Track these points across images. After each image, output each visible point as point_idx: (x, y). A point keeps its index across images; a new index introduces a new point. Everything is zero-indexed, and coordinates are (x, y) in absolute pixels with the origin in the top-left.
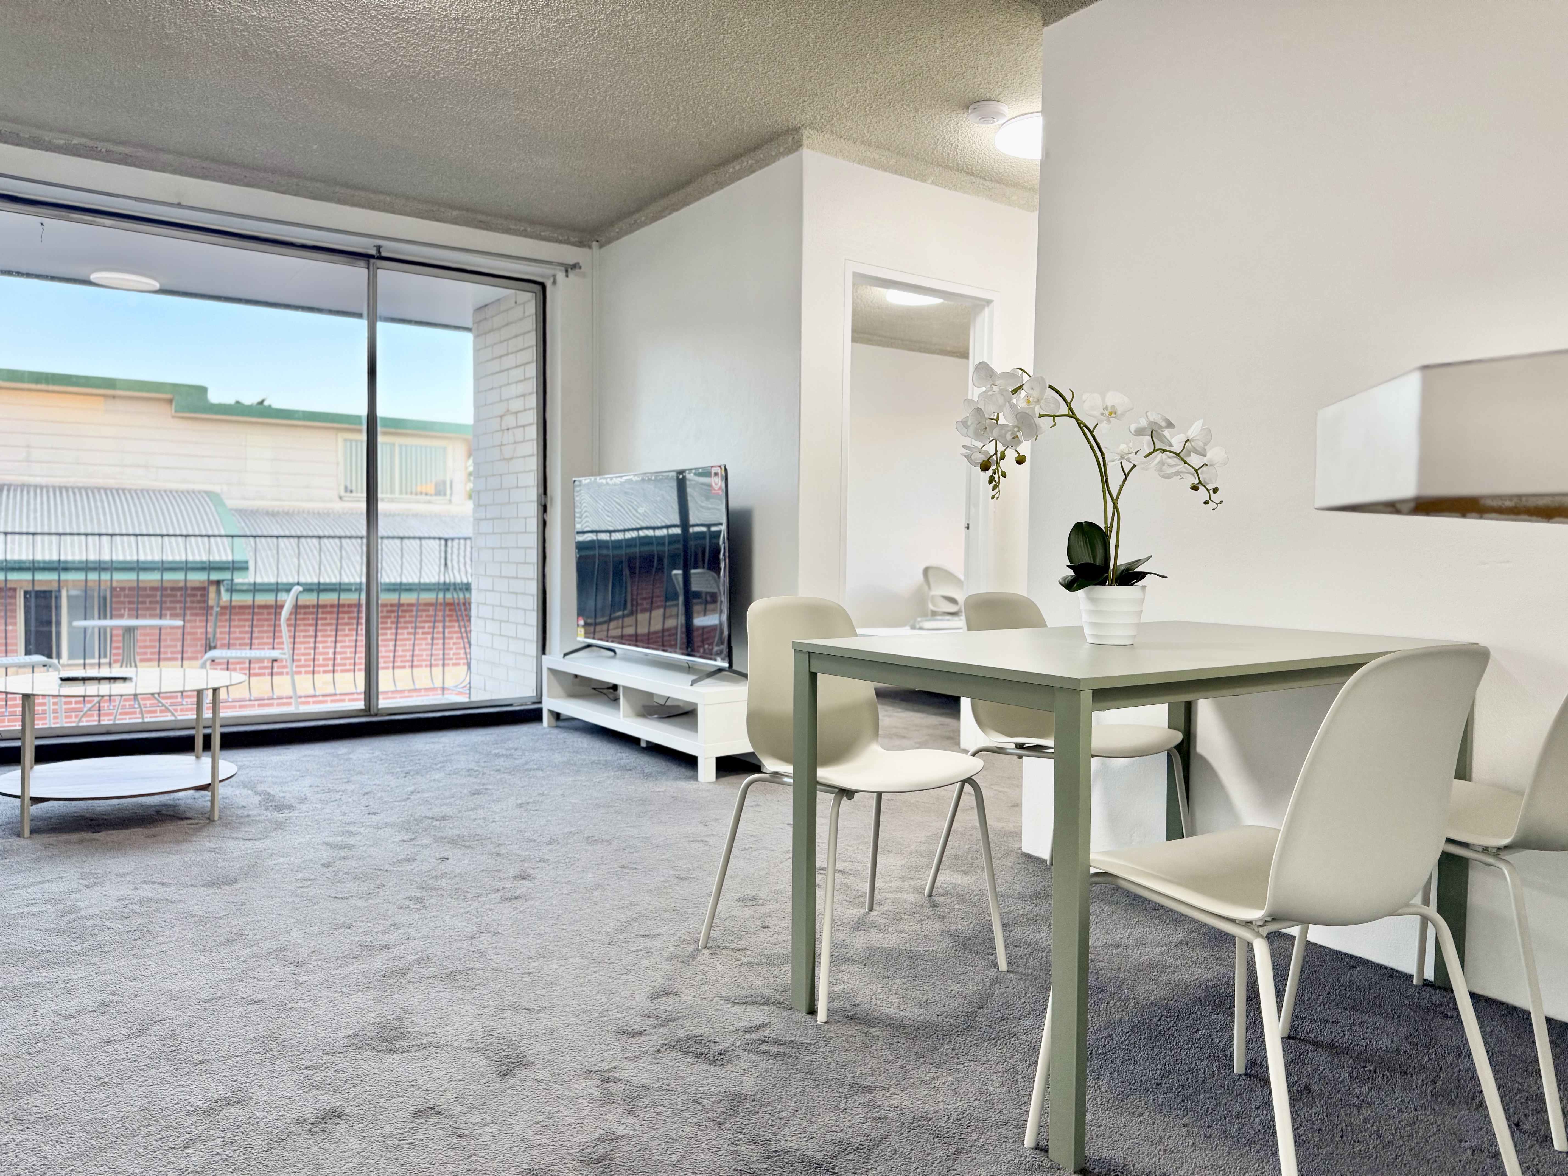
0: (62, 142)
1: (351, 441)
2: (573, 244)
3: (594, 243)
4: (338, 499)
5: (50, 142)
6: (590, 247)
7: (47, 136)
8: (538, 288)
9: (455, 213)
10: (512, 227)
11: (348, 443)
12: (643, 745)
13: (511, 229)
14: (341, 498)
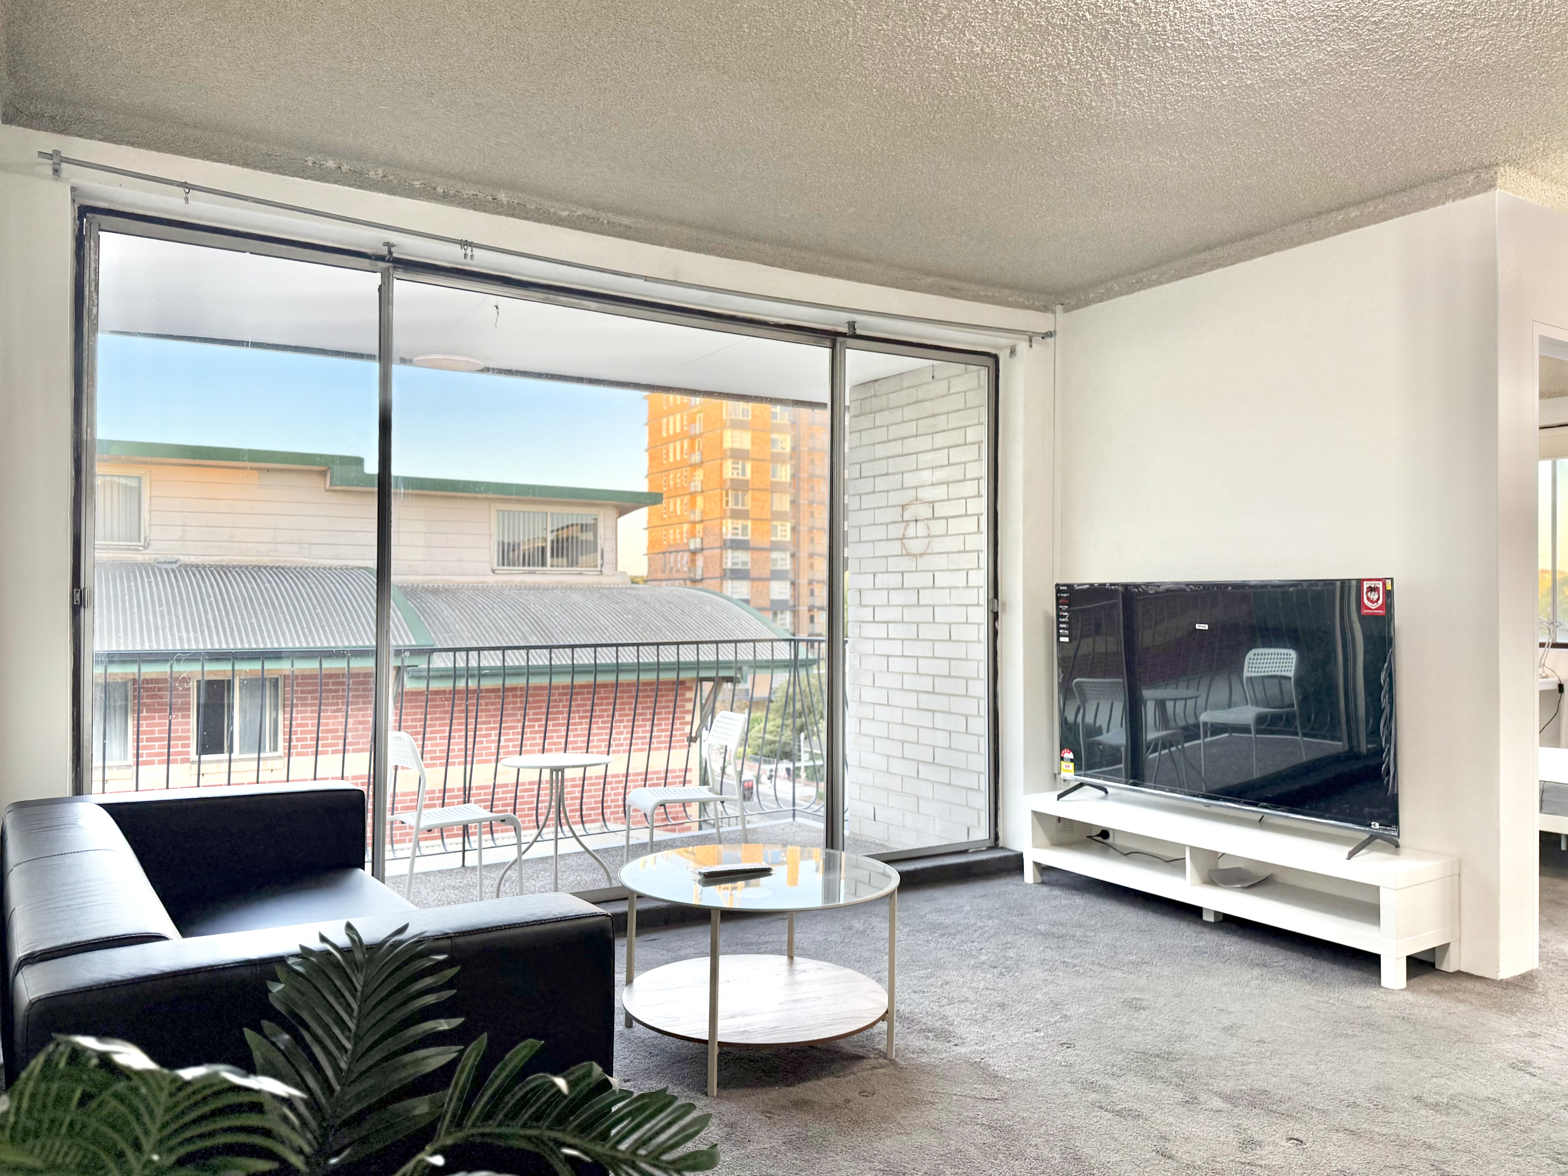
0: (565, 214)
1: (503, 511)
2: (1037, 309)
3: (1059, 308)
4: (491, 573)
5: (555, 214)
6: (1054, 312)
7: (554, 207)
8: (990, 362)
9: (930, 280)
10: (982, 293)
11: (501, 513)
12: (1208, 918)
13: (980, 295)
14: (493, 571)
